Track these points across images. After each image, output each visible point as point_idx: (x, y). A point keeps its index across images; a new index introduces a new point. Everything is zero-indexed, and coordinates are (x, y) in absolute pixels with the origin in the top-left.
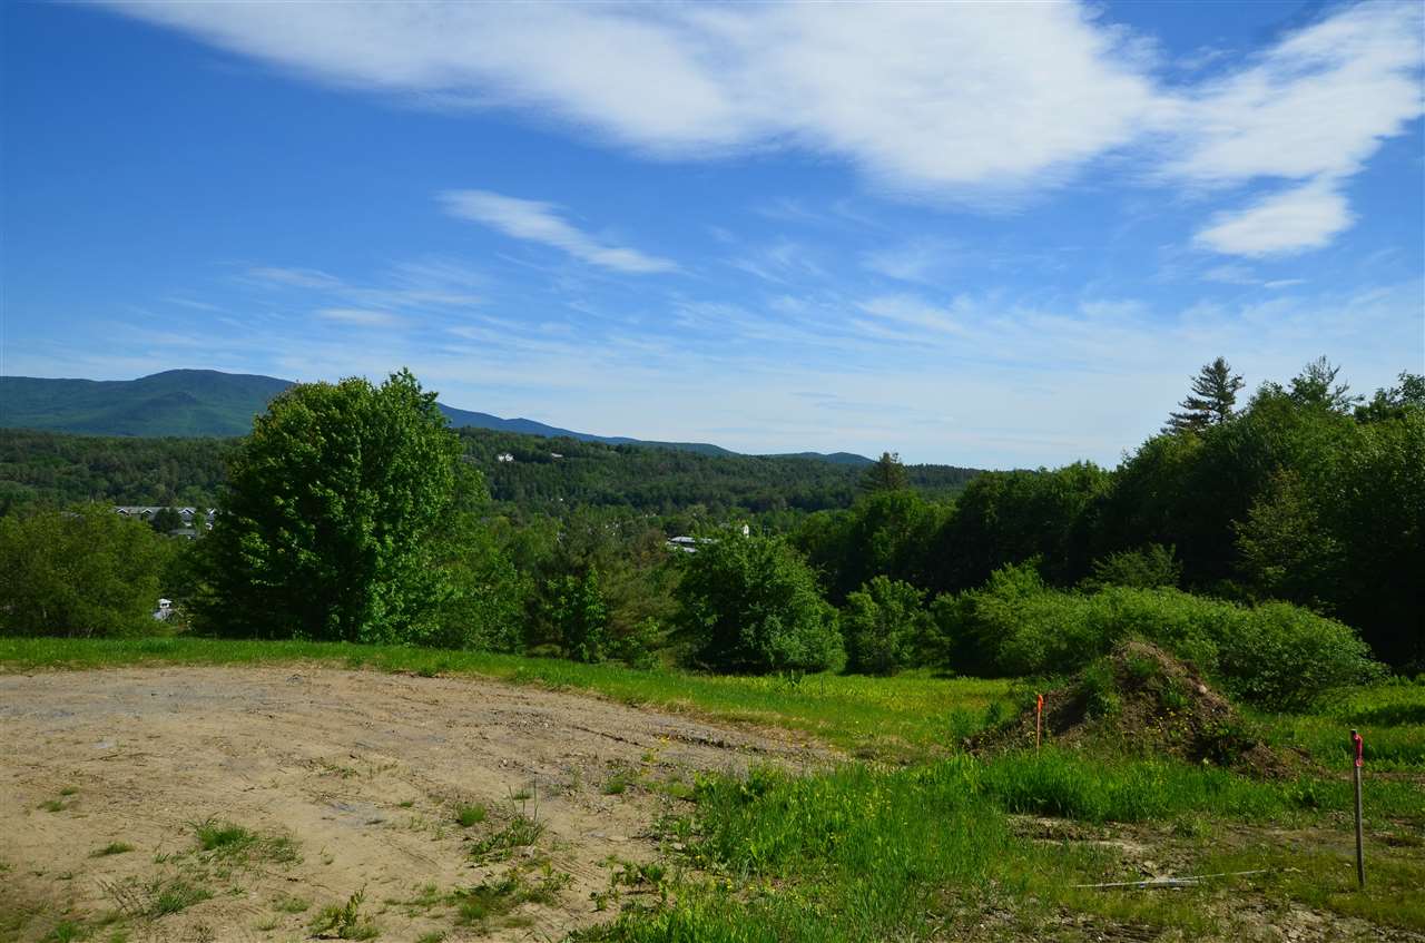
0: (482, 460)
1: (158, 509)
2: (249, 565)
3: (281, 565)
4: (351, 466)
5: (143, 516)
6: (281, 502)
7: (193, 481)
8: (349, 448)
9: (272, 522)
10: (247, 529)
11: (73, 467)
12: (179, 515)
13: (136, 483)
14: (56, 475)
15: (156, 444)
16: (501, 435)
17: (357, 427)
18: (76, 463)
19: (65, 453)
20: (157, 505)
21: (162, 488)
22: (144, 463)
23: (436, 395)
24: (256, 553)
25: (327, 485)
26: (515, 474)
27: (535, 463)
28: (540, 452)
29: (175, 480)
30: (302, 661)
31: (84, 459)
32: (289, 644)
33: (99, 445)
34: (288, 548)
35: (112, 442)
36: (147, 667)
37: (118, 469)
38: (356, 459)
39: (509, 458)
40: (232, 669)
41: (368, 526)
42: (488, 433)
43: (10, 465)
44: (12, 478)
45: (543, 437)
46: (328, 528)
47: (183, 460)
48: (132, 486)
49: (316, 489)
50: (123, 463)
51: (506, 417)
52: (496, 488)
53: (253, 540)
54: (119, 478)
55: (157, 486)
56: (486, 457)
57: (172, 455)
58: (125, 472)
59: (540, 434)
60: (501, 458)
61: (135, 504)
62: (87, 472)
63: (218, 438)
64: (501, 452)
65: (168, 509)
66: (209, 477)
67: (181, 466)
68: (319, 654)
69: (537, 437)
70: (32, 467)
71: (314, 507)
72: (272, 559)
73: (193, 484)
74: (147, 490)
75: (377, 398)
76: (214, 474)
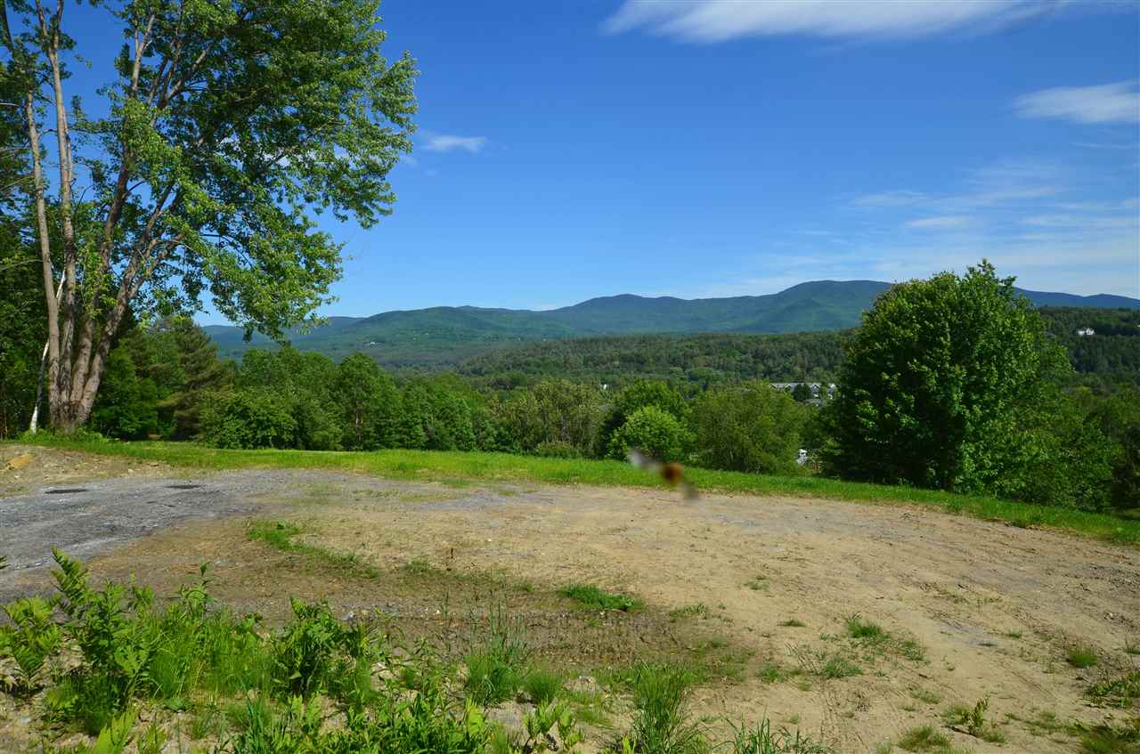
0: (1062, 336)
1: (796, 384)
2: (864, 426)
3: (887, 426)
4: (941, 345)
5: (787, 390)
6: (887, 377)
7: (819, 363)
8: (940, 332)
9: (880, 393)
10: (862, 398)
11: (744, 357)
12: (809, 389)
13: (781, 366)
14: (734, 362)
15: (794, 338)
16: (1081, 311)
17: (945, 315)
18: (745, 354)
19: (738, 348)
20: (795, 382)
21: (798, 369)
22: (787, 352)
23: (1013, 279)
24: (868, 416)
25: (922, 362)
26: (1097, 346)
27: (1119, 336)
28: (1124, 324)
29: (807, 363)
30: (910, 503)
31: (749, 351)
32: (898, 489)
33: (758, 341)
34: (893, 413)
35: (766, 338)
36: (801, 497)
37: (770, 356)
38: (946, 341)
39: (1090, 332)
40: (858, 505)
41: (957, 396)
42: (1067, 311)
43: (707, 357)
44: (709, 365)
45: (1128, 310)
46: (924, 397)
47: (811, 348)
48: (779, 368)
49: (913, 365)
50: (773, 353)
51: (1085, 294)
52: (1076, 361)
53: (866, 406)
54: (770, 363)
55: (795, 368)
56: (1065, 333)
57: (804, 346)
58: (774, 359)
59: (1125, 307)
60: (1081, 333)
61: (781, 381)
62: (752, 360)
63: (833, 330)
64: (1081, 327)
65: (802, 384)
66: (830, 360)
67: (810, 353)
68: (923, 499)
69: (1121, 310)
70: (720, 358)
71: (912, 381)
72: (880, 421)
73: (818, 366)
74: (788, 370)
75: (964, 288)
76: (833, 358)
